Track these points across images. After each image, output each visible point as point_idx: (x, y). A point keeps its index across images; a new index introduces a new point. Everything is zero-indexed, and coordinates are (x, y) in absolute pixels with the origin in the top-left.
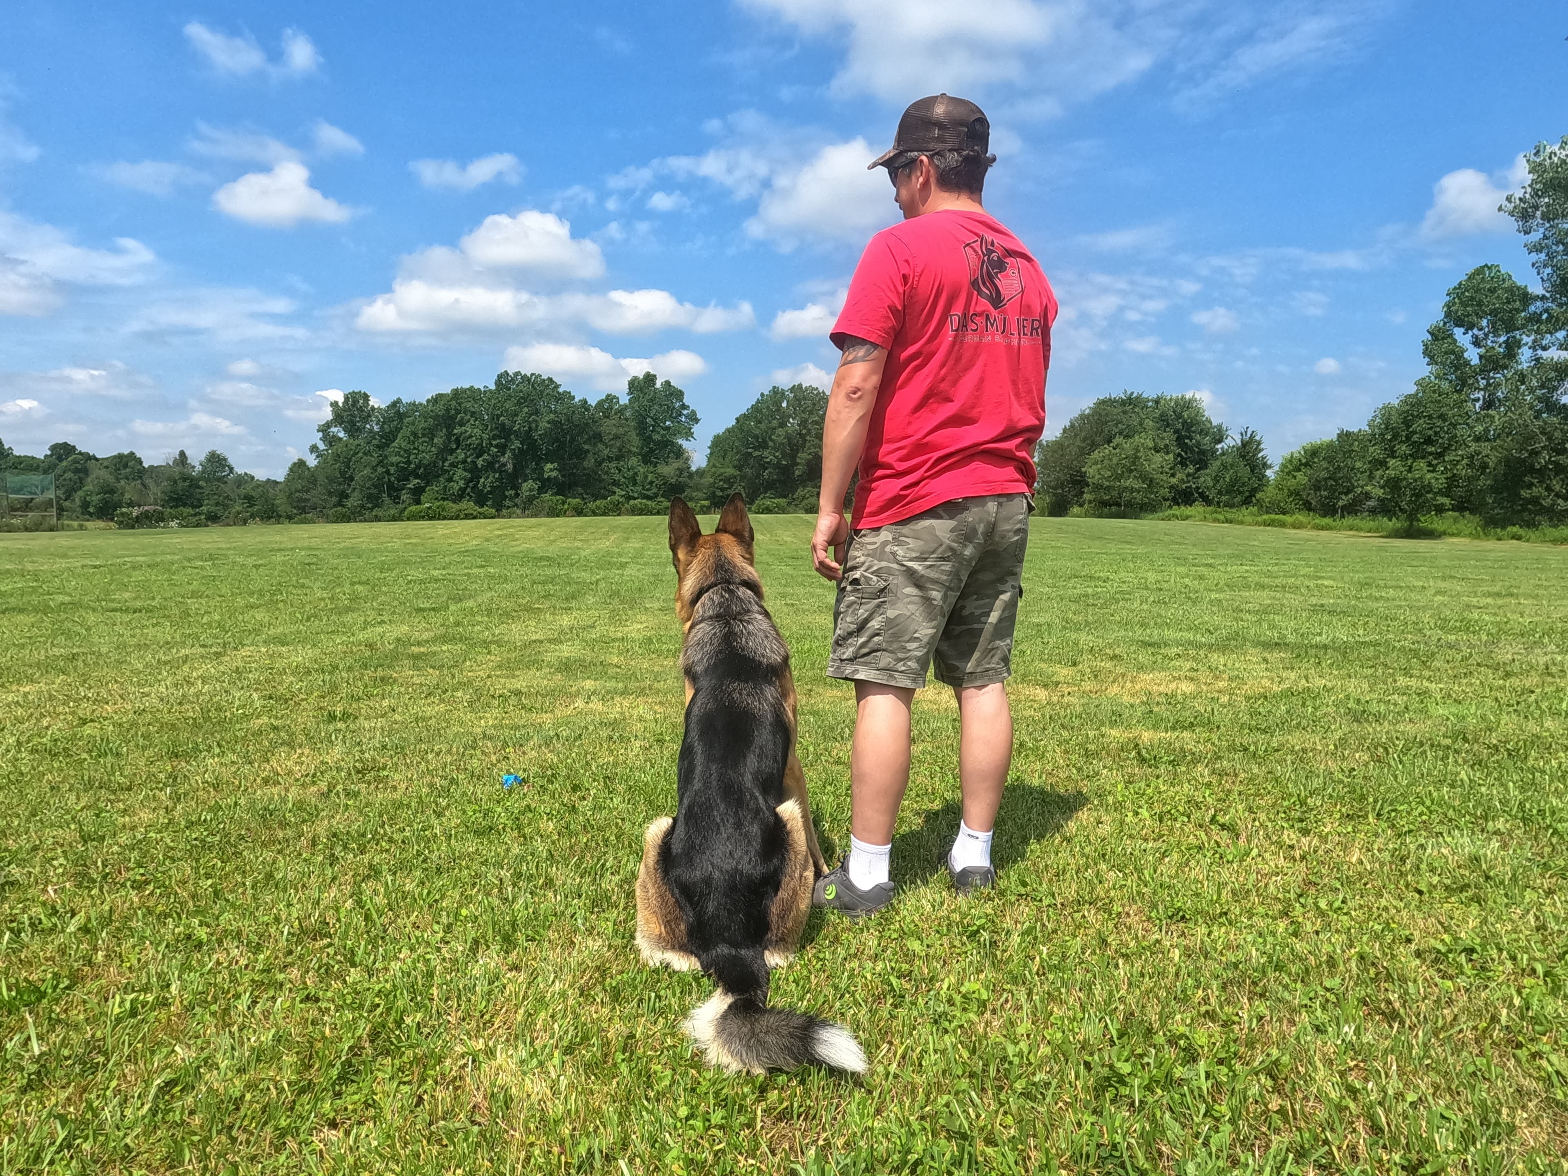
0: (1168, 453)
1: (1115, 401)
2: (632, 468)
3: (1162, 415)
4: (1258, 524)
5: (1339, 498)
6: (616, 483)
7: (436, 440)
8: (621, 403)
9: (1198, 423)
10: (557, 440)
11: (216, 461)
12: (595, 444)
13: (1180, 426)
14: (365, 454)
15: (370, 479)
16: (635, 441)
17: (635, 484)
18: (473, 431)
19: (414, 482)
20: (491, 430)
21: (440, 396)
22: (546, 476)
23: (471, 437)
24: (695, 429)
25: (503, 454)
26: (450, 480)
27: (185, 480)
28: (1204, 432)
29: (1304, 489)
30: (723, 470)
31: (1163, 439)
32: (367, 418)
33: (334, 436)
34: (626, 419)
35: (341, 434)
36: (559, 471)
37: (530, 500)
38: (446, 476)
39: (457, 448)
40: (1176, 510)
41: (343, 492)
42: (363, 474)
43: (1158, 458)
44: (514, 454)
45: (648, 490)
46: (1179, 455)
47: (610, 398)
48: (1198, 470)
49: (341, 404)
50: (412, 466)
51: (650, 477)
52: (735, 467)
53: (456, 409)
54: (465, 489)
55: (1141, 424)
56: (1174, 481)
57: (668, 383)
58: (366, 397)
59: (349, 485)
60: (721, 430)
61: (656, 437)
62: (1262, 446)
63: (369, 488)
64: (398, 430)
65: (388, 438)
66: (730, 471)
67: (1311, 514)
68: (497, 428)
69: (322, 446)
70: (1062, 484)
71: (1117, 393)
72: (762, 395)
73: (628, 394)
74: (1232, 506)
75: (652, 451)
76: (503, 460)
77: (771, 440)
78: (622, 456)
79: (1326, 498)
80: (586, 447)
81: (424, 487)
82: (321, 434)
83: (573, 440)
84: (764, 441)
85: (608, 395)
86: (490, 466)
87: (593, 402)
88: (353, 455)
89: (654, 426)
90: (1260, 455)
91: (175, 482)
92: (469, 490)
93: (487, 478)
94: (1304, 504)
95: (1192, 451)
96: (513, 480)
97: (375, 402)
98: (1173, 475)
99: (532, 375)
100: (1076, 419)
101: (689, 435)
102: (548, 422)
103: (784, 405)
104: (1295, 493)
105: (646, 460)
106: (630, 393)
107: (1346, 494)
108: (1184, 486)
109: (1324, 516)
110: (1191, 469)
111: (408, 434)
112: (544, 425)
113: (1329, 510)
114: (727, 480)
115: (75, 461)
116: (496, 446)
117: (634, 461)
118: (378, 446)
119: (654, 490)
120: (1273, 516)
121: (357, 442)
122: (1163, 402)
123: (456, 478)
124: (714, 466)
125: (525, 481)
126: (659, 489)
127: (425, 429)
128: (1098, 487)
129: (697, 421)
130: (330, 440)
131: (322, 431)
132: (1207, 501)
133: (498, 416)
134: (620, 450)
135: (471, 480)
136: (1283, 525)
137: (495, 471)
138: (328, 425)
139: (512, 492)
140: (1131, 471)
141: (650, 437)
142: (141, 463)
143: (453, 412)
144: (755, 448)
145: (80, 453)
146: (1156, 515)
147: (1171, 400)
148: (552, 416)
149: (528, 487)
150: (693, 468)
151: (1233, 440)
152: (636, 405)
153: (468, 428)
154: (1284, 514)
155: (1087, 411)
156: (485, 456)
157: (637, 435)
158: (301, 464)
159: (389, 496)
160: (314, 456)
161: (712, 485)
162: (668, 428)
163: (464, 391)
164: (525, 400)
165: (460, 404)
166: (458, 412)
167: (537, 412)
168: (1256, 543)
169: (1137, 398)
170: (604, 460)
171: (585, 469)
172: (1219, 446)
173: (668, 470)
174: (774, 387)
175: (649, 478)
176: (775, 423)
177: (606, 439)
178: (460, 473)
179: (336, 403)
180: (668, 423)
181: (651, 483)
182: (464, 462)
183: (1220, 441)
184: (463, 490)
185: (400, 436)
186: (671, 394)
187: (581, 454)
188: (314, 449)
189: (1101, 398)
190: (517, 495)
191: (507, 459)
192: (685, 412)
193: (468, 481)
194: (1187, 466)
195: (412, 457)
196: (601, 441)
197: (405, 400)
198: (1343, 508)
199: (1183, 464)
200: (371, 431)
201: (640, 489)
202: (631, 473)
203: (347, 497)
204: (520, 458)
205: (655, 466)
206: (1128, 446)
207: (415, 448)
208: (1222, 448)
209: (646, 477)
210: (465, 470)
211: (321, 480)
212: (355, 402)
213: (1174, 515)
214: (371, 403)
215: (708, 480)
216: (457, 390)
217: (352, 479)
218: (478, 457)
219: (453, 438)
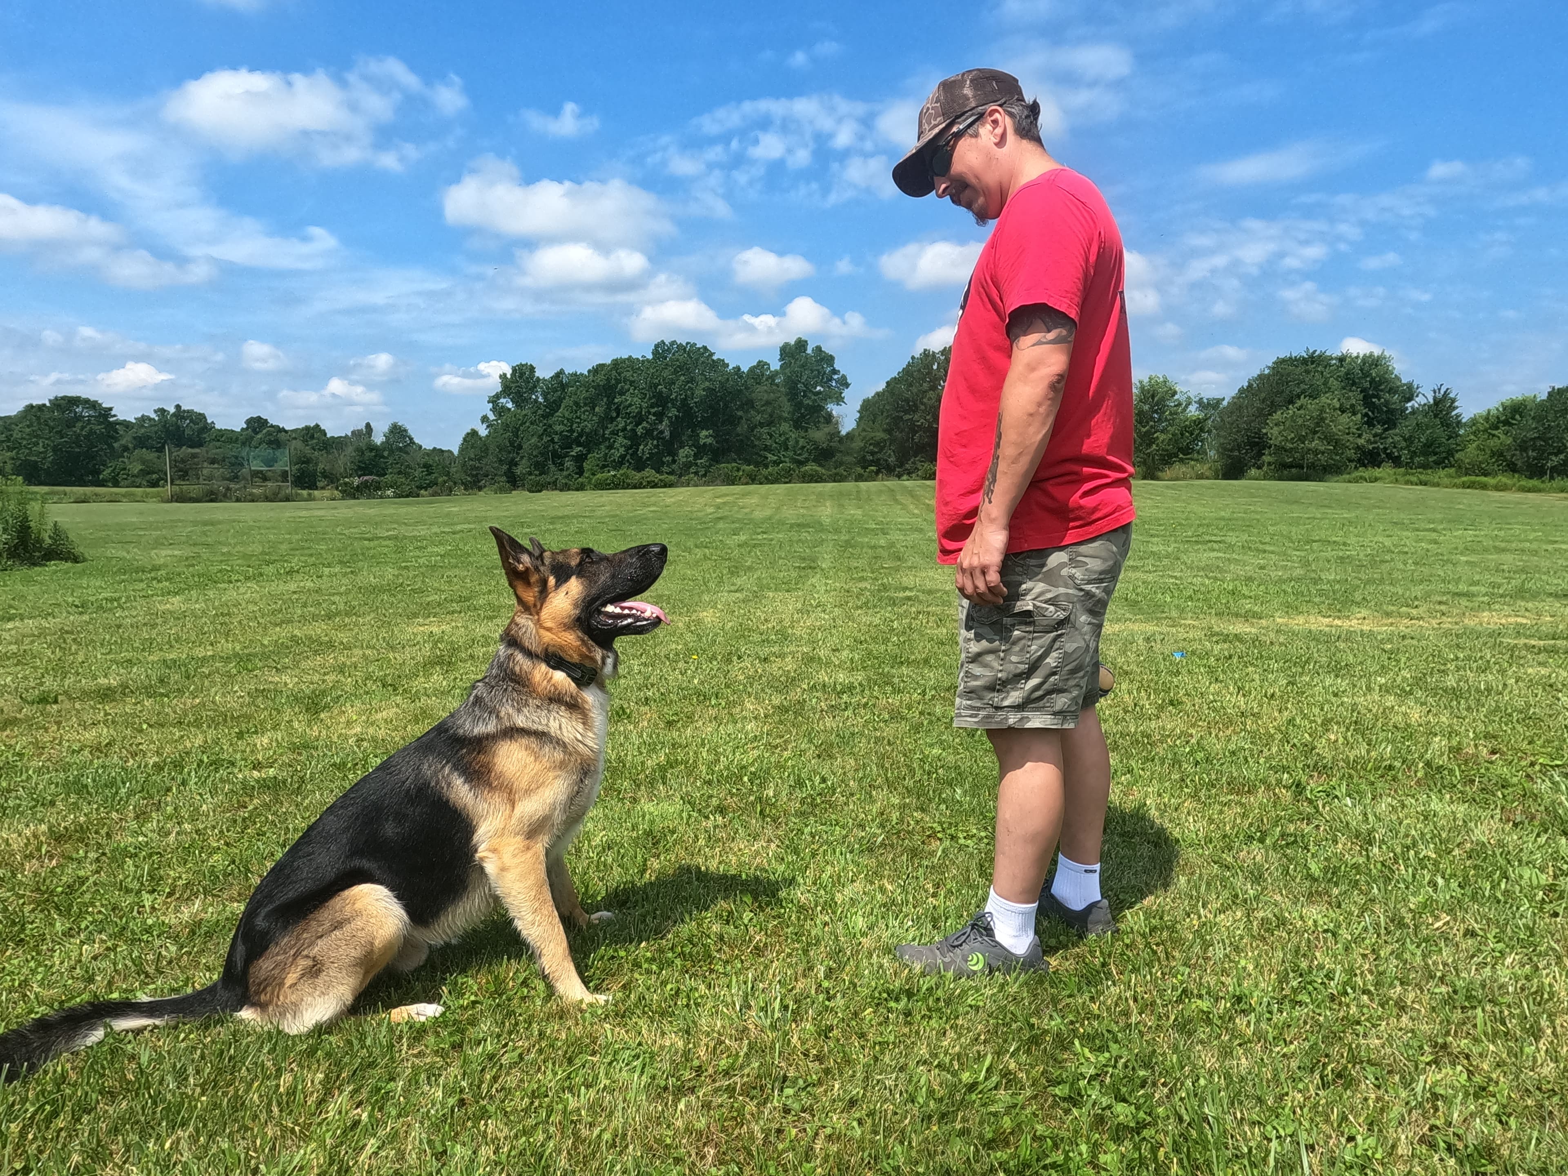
0: (1354, 414)
1: (1296, 359)
2: (784, 433)
3: (1347, 374)
4: (1455, 486)
5: (1547, 459)
6: (767, 448)
7: (597, 409)
8: (772, 369)
9: (1387, 381)
10: (710, 407)
11: (397, 432)
12: (747, 412)
13: (1367, 385)
14: (532, 423)
15: (537, 447)
16: (787, 407)
17: (787, 449)
18: (633, 400)
19: (576, 450)
20: (650, 399)
21: (602, 366)
22: (702, 442)
23: (630, 405)
24: (846, 393)
25: (661, 422)
26: (610, 447)
27: (371, 450)
28: (1392, 391)
29: (1508, 450)
30: (873, 434)
31: (1349, 398)
32: (533, 390)
33: (503, 407)
34: (777, 385)
35: (510, 405)
36: (715, 438)
37: (687, 466)
38: (607, 443)
39: (618, 416)
40: (1362, 472)
41: (513, 459)
42: (530, 443)
43: (1344, 419)
44: (671, 422)
45: (800, 455)
46: (1366, 415)
47: (761, 365)
48: (1386, 430)
49: (509, 376)
50: (575, 434)
51: (802, 442)
52: (885, 431)
53: (616, 379)
54: (625, 455)
55: (1325, 384)
56: (1361, 442)
57: (819, 349)
58: (532, 369)
59: (518, 454)
60: (870, 394)
61: (806, 402)
62: (1456, 404)
63: (536, 456)
64: (561, 400)
65: (553, 407)
66: (880, 435)
67: (1516, 476)
68: (654, 396)
69: (492, 417)
70: (1239, 446)
71: (1299, 351)
72: (913, 358)
73: (780, 360)
74: (1425, 466)
75: (803, 416)
76: (661, 427)
77: (922, 403)
78: (772, 422)
79: (1535, 458)
80: (740, 413)
81: (586, 455)
82: (491, 405)
83: (726, 406)
84: (915, 405)
85: (760, 362)
86: (648, 433)
87: (745, 369)
88: (521, 425)
89: (804, 391)
90: (1453, 413)
91: (363, 453)
92: (628, 457)
93: (647, 445)
94: (1508, 465)
95: (1380, 411)
96: (670, 447)
97: (540, 373)
98: (1360, 436)
99: (688, 343)
100: (1255, 380)
101: (839, 400)
102: (704, 390)
103: (935, 367)
104: (1498, 454)
105: (797, 425)
106: (781, 359)
107: (1556, 455)
108: (1371, 447)
109: (1531, 478)
110: (1378, 429)
111: (571, 403)
112: (700, 392)
113: (1536, 471)
114: (877, 444)
115: (269, 434)
116: (654, 415)
117: (785, 427)
118: (543, 416)
119: (806, 455)
120: (1473, 478)
121: (524, 412)
122: (1348, 360)
123: (616, 445)
124: (864, 430)
125: (682, 447)
126: (810, 454)
127: (585, 398)
128: (1280, 449)
129: (847, 385)
130: (500, 411)
131: (493, 402)
132: (1397, 462)
133: (656, 387)
134: (771, 416)
135: (631, 447)
136: (1484, 487)
137: (653, 439)
138: (497, 396)
139: (669, 459)
140: (1315, 432)
141: (801, 403)
142: (325, 434)
143: (613, 382)
144: (906, 412)
145: (272, 426)
146: (1341, 477)
147: (1357, 357)
148: (707, 384)
149: (685, 453)
150: (843, 433)
151: (1424, 398)
152: (787, 371)
153: (628, 396)
154: (1485, 475)
155: (1267, 372)
156: (645, 424)
157: (789, 400)
158: (474, 433)
159: (554, 463)
160: (485, 426)
161: (862, 449)
162: (819, 393)
163: (623, 361)
164: (682, 368)
165: (619, 374)
166: (618, 381)
167: (692, 380)
168: (1461, 506)
169: (1320, 356)
170: (756, 426)
171: (738, 435)
172: (1409, 405)
173: (819, 435)
174: (925, 350)
175: (801, 444)
176: (926, 386)
177: (757, 404)
178: (621, 441)
179: (505, 375)
180: (818, 388)
181: (803, 447)
182: (624, 429)
183: (1410, 399)
184: (623, 457)
185: (563, 406)
186: (822, 359)
187: (733, 421)
188: (484, 419)
189: (1282, 356)
190: (674, 461)
191: (664, 426)
192: (836, 377)
193: (628, 448)
194: (1374, 426)
195: (575, 425)
196: (753, 407)
197: (568, 370)
198: (1553, 469)
199: (1370, 423)
200: (536, 401)
201: (791, 453)
202: (783, 438)
203: (516, 464)
204: (675, 424)
205: (806, 431)
206: (1312, 405)
207: (577, 417)
208: (1412, 407)
209: (797, 442)
210: (625, 438)
211: (492, 448)
212: (522, 375)
213: (1361, 478)
214: (537, 374)
215: (857, 444)
216: (616, 360)
217: (520, 447)
218: (637, 425)
219: (613, 407)
